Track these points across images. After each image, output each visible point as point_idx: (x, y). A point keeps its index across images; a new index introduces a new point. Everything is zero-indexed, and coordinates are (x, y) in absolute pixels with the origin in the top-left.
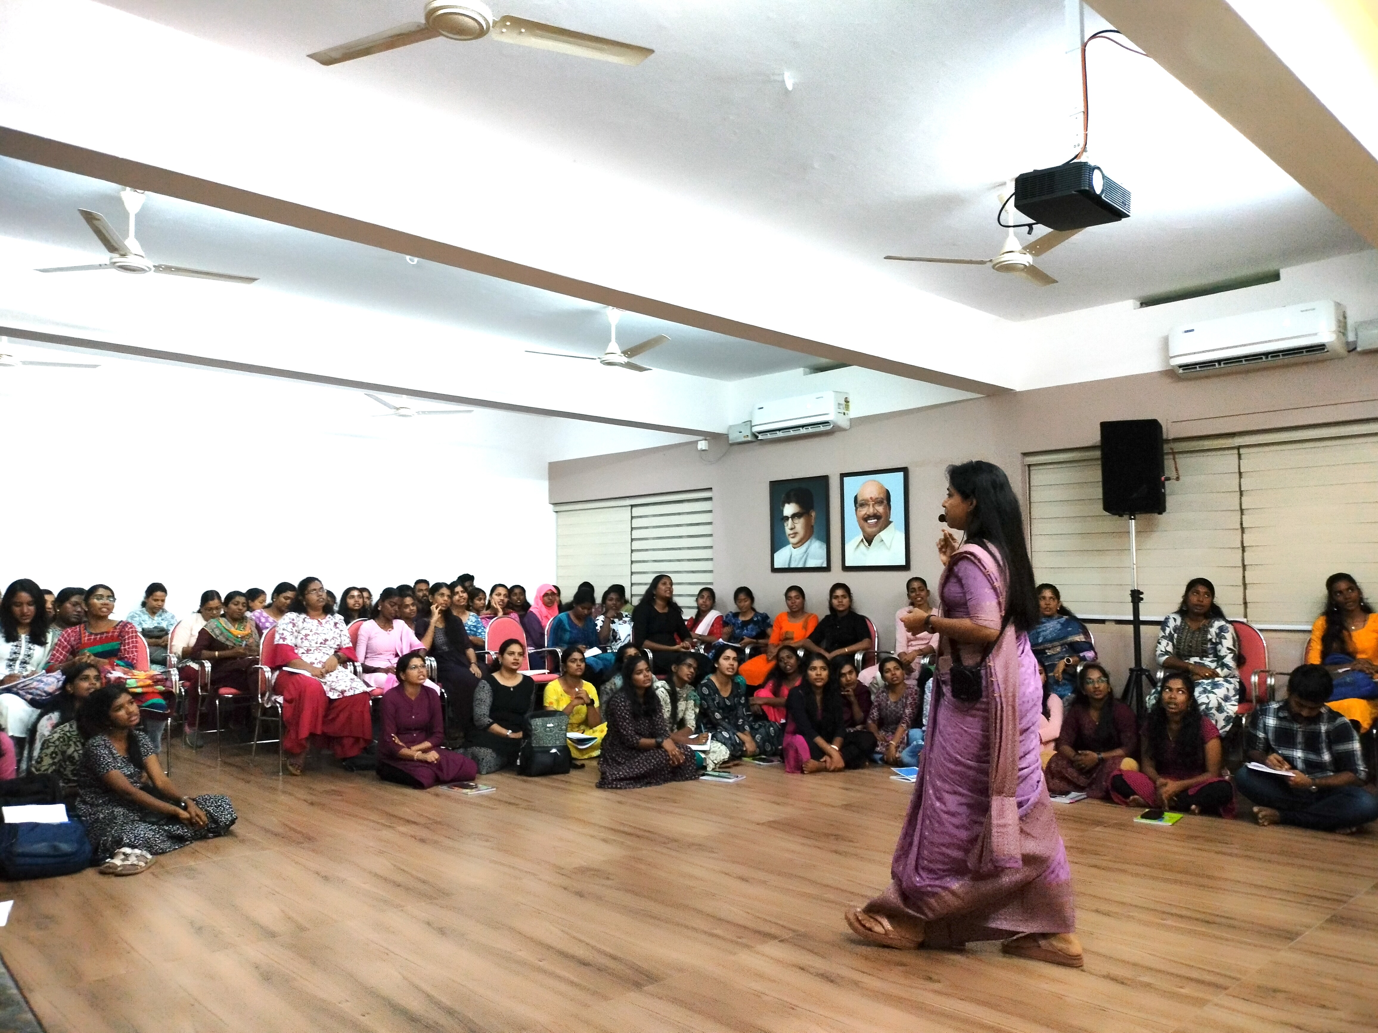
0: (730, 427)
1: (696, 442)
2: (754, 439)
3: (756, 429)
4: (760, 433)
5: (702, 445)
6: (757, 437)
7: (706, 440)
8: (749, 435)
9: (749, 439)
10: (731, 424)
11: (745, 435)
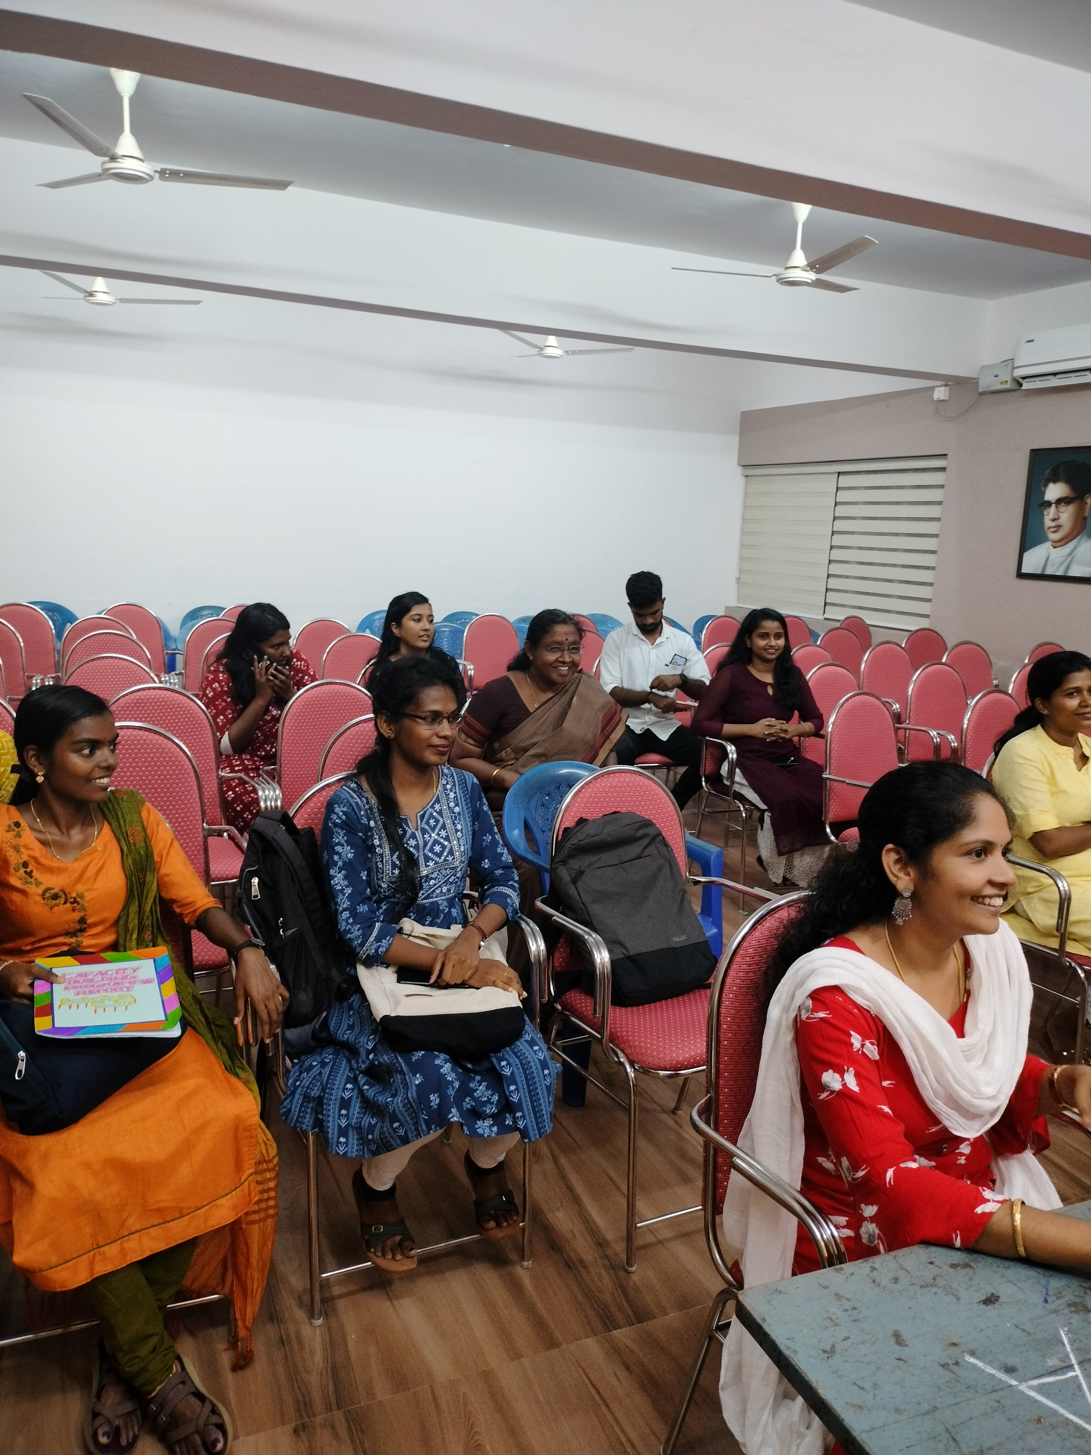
0: (983, 368)
1: (932, 389)
2: (1015, 387)
3: (1019, 373)
4: (1024, 378)
5: (940, 393)
6: (1021, 385)
7: (946, 385)
8: (1009, 379)
9: (1008, 386)
10: (985, 364)
11: (1003, 380)
